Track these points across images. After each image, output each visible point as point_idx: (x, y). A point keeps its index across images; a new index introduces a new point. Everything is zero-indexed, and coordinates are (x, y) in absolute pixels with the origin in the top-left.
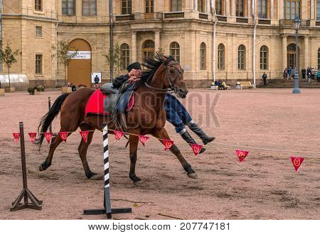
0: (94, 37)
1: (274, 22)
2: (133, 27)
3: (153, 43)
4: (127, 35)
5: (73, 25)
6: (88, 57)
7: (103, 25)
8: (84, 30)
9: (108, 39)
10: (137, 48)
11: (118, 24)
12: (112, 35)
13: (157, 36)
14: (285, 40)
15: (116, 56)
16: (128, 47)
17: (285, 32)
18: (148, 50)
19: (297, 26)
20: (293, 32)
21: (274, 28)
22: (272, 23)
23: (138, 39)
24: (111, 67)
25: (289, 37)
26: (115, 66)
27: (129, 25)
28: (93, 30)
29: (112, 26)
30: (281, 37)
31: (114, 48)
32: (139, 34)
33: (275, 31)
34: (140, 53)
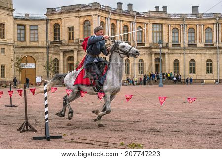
0: (37, 54)
1: (147, 45)
2: (61, 48)
3: (73, 58)
4: (57, 53)
5: (24, 47)
6: (33, 67)
7: (42, 47)
8: (31, 50)
9: (46, 56)
10: (64, 61)
11: (51, 47)
12: (48, 53)
13: (76, 54)
14: (153, 55)
15: (51, 66)
16: (58, 61)
17: (153, 50)
18: (70, 62)
19: (160, 46)
20: (158, 51)
21: (146, 48)
22: (146, 45)
23: (64, 55)
24: (48, 73)
25: (156, 54)
26: (50, 72)
27: (59, 47)
28: (36, 50)
29: (48, 48)
30: (151, 54)
31: (50, 61)
32: (65, 52)
33: (147, 50)
34: (65, 64)
